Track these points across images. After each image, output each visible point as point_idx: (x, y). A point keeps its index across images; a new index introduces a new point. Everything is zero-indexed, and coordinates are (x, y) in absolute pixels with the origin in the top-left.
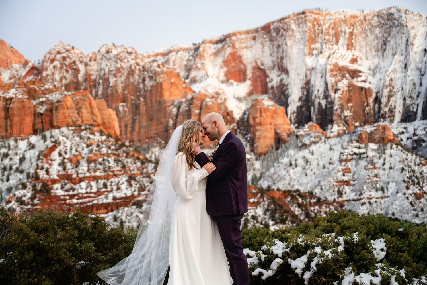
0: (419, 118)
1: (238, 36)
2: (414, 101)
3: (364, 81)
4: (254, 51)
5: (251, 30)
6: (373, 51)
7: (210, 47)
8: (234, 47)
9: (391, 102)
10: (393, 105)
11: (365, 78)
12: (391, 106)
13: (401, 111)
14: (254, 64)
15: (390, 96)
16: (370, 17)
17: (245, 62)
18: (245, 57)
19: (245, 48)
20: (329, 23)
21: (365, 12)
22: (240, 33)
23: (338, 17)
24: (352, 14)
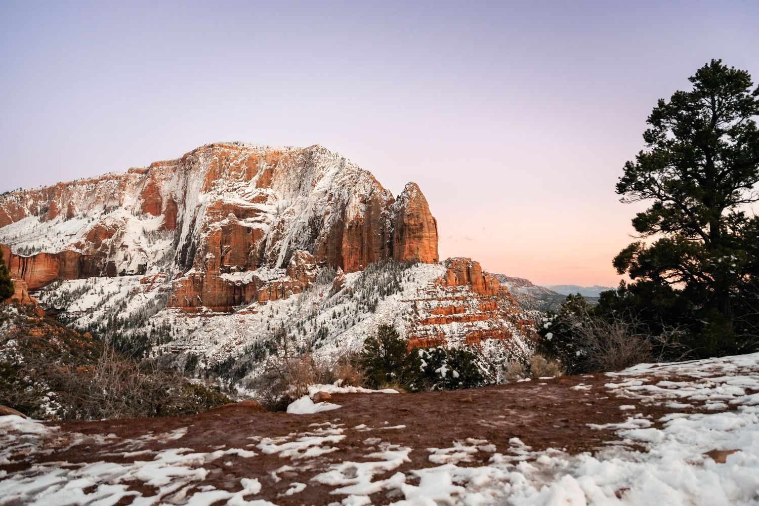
0: (277, 267)
1: (160, 167)
2: (298, 246)
3: (260, 222)
4: (171, 184)
5: (174, 161)
6: (292, 190)
7: (135, 177)
8: (153, 178)
9: (275, 246)
10: (277, 249)
11: (263, 218)
12: (274, 249)
13: (284, 256)
14: (169, 197)
15: (275, 240)
16: (295, 155)
17: (162, 194)
18: (162, 189)
19: (165, 179)
20: (243, 158)
21: (292, 150)
22: (162, 163)
23: (259, 152)
24: (276, 151)
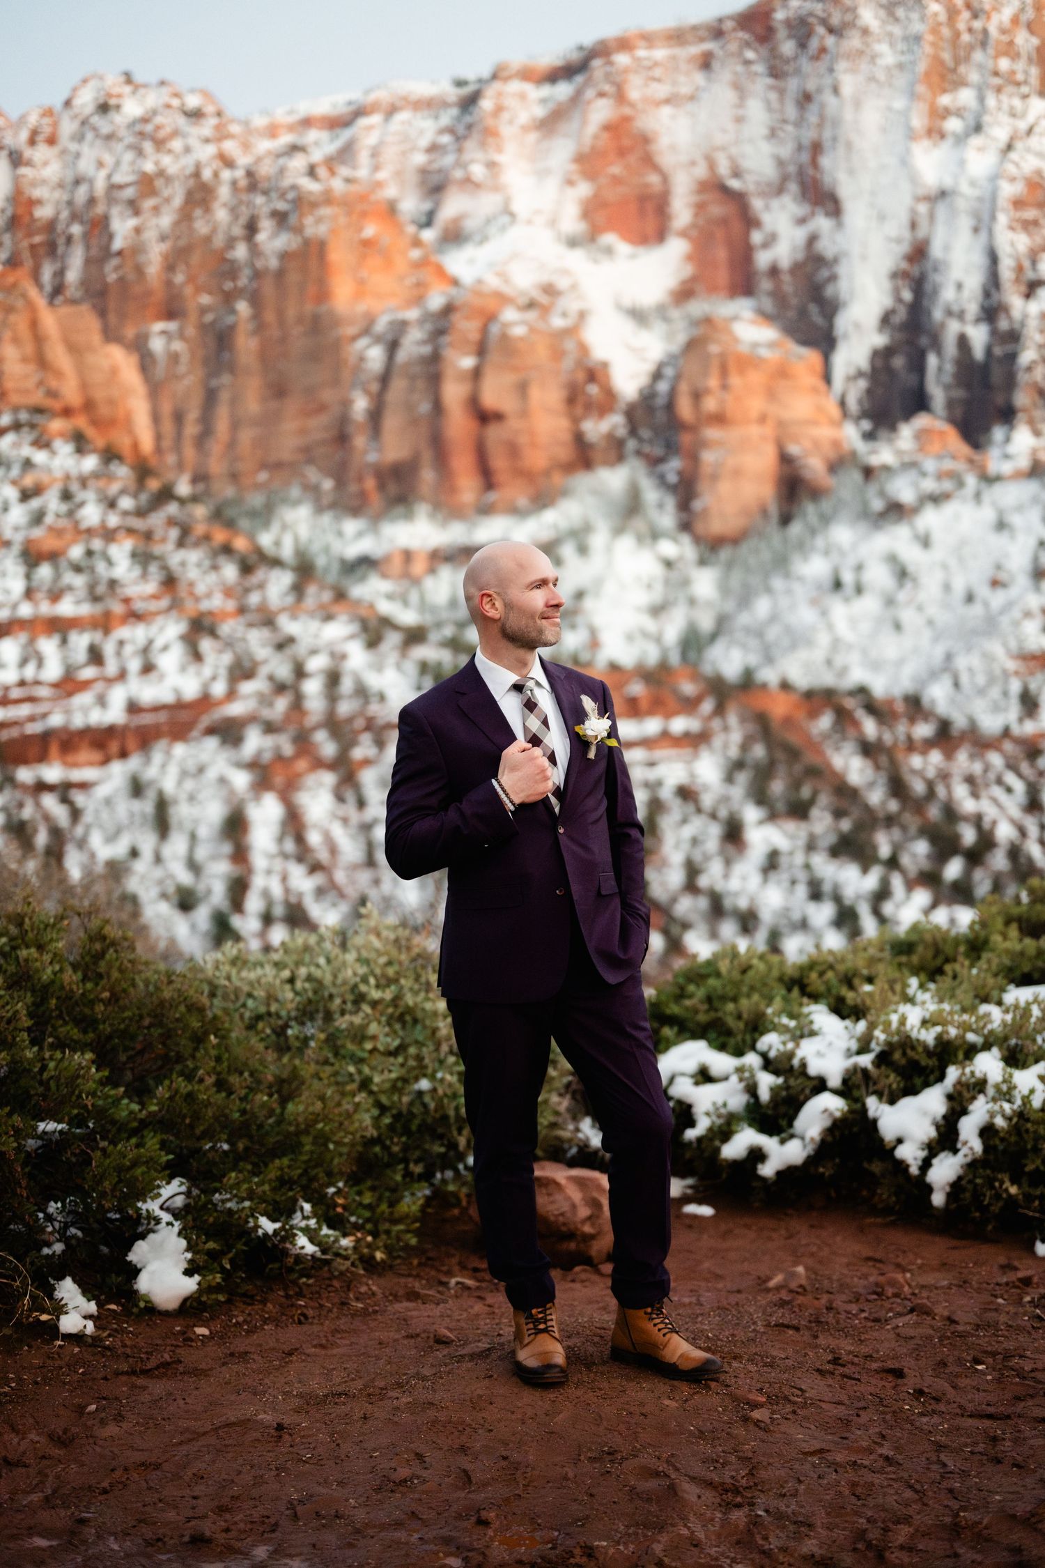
1: (641, 53)
4: (703, 116)
5: (695, 28)
7: (522, 97)
8: (621, 96)
14: (701, 171)
17: (666, 159)
18: (665, 140)
19: (667, 101)
22: (649, 39)
